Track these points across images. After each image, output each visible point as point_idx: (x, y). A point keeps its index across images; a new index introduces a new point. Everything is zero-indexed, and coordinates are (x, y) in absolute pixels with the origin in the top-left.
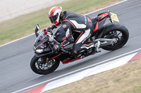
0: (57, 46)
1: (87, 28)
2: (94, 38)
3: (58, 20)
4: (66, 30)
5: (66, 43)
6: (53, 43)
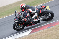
0: (24, 20)
1: (36, 13)
2: (39, 16)
3: (24, 9)
4: (27, 13)
5: (27, 18)
6: (22, 18)
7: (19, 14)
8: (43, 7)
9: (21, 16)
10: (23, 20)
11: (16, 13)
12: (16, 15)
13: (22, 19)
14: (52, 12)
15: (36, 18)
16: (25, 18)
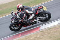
7: (16, 14)
8: (40, 8)
9: (18, 17)
10: (20, 21)
11: (12, 13)
12: (12, 15)
13: (18, 20)
14: (49, 12)
15: (33, 19)
16: (22, 19)
